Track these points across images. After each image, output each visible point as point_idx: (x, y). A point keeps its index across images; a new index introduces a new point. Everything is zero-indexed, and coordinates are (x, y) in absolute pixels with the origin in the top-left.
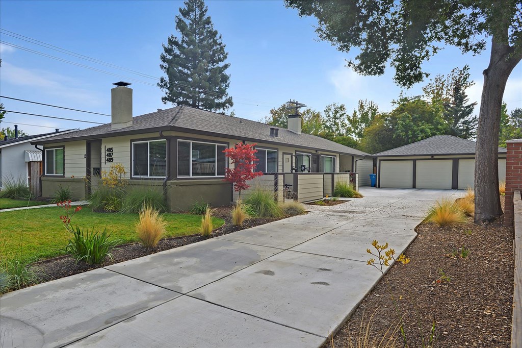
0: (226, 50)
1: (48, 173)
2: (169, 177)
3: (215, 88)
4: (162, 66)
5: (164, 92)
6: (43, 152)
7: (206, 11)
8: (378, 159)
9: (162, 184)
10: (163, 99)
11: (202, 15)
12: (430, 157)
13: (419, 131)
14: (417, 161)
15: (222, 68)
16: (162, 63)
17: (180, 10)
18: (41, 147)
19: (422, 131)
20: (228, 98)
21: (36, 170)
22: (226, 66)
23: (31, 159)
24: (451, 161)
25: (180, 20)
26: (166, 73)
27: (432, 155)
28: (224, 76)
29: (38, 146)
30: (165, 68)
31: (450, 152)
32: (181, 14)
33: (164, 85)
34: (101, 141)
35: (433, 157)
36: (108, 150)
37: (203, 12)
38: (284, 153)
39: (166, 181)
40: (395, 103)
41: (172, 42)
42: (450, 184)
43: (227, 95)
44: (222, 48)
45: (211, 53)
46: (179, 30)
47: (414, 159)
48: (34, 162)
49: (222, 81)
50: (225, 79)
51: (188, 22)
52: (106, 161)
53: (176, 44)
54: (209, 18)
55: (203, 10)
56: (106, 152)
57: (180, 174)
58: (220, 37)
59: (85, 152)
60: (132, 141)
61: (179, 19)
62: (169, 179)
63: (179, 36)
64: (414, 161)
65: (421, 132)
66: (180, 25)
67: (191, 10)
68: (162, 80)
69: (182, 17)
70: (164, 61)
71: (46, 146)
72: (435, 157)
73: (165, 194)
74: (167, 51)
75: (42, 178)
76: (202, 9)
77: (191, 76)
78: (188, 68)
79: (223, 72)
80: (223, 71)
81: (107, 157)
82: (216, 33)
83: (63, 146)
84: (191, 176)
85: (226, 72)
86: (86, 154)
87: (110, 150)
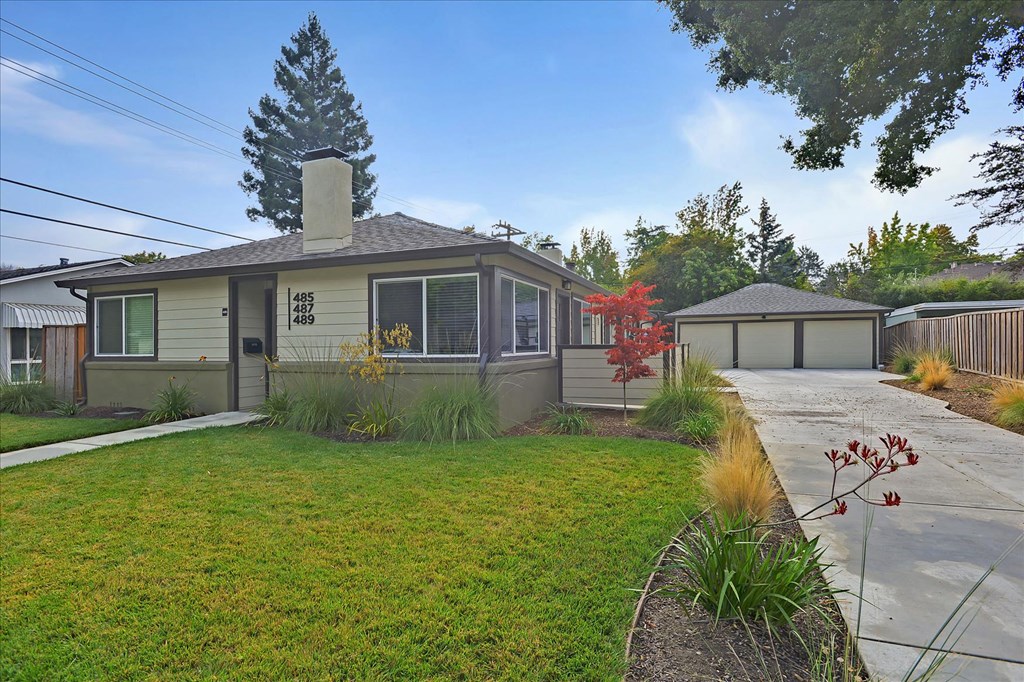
0: (370, 130)
1: (101, 352)
2: (490, 354)
4: (246, 152)
5: (254, 200)
6: (89, 301)
7: (332, 57)
8: (677, 321)
9: (475, 371)
10: (249, 212)
11: (324, 65)
12: (760, 318)
13: (718, 278)
14: (739, 324)
15: (364, 160)
16: (247, 146)
17: (284, 51)
18: (84, 293)
19: (724, 277)
21: (61, 345)
22: (372, 159)
23: (21, 320)
24: (793, 323)
25: (283, 69)
26: (255, 165)
27: (764, 315)
29: (77, 291)
30: (252, 155)
31: (791, 310)
32: (284, 58)
33: (252, 186)
34: (274, 278)
35: (764, 318)
36: (296, 298)
37: (327, 59)
39: (486, 364)
40: (630, 235)
41: (267, 106)
42: (790, 359)
44: (363, 126)
45: (343, 133)
46: (280, 87)
47: (735, 321)
48: (56, 327)
50: (368, 181)
51: (298, 73)
52: (293, 323)
53: (275, 111)
54: (338, 70)
55: (328, 55)
56: (292, 301)
58: (360, 107)
59: (224, 303)
60: (371, 277)
61: (280, 66)
62: (489, 358)
63: (282, 99)
64: (735, 324)
65: (721, 278)
66: (284, 79)
67: (305, 52)
68: (248, 177)
69: (285, 63)
70: (250, 141)
71: (95, 289)
72: (768, 318)
73: (484, 391)
74: (260, 123)
75: (88, 363)
76: (324, 53)
79: (365, 170)
80: (365, 167)
81: (294, 315)
82: (351, 99)
83: (155, 291)
84: (515, 353)
85: (371, 170)
86: (227, 306)
87: (305, 299)
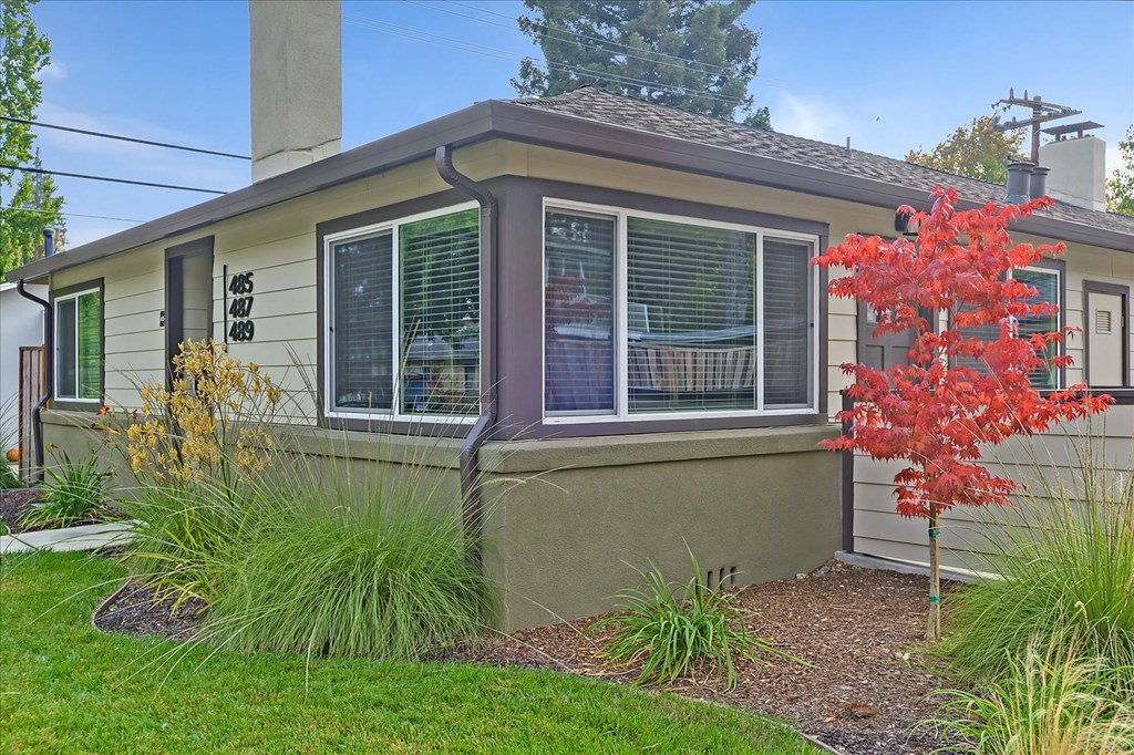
1: (60, 393)
2: (495, 418)
3: (707, 81)
4: (525, 24)
6: (49, 307)
9: (454, 463)
16: (526, 12)
18: (44, 293)
20: (754, 111)
26: (539, 46)
28: (740, 33)
29: (28, 289)
30: (535, 27)
33: (533, 85)
34: (212, 244)
36: (234, 286)
38: (1089, 287)
39: (478, 443)
43: (750, 101)
49: (730, 56)
50: (741, 46)
52: (230, 339)
56: (228, 293)
57: (556, 405)
59: (160, 301)
60: (323, 228)
62: (492, 432)
68: (526, 70)
71: (56, 282)
73: (474, 519)
75: (45, 414)
77: (624, 45)
78: (611, 20)
79: (735, 23)
80: (734, 17)
81: (231, 320)
83: (100, 282)
84: (624, 415)
86: (162, 307)
87: (242, 283)
